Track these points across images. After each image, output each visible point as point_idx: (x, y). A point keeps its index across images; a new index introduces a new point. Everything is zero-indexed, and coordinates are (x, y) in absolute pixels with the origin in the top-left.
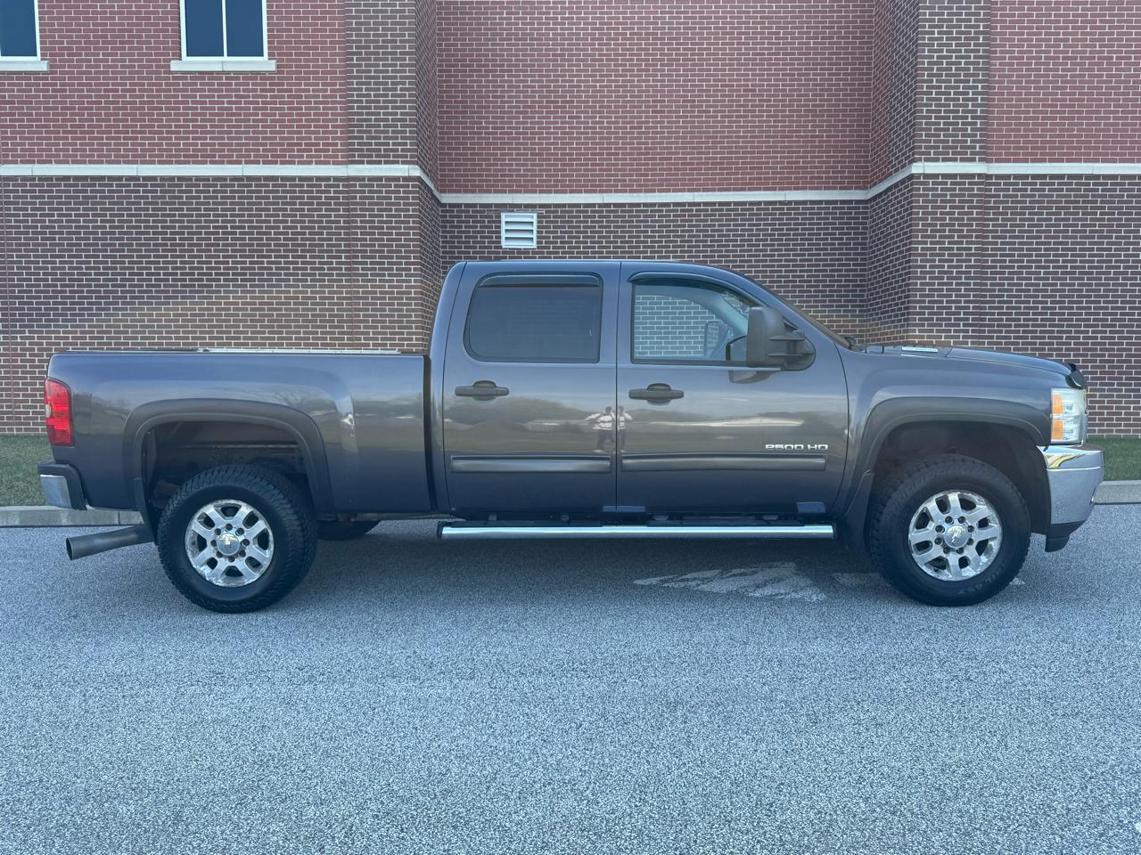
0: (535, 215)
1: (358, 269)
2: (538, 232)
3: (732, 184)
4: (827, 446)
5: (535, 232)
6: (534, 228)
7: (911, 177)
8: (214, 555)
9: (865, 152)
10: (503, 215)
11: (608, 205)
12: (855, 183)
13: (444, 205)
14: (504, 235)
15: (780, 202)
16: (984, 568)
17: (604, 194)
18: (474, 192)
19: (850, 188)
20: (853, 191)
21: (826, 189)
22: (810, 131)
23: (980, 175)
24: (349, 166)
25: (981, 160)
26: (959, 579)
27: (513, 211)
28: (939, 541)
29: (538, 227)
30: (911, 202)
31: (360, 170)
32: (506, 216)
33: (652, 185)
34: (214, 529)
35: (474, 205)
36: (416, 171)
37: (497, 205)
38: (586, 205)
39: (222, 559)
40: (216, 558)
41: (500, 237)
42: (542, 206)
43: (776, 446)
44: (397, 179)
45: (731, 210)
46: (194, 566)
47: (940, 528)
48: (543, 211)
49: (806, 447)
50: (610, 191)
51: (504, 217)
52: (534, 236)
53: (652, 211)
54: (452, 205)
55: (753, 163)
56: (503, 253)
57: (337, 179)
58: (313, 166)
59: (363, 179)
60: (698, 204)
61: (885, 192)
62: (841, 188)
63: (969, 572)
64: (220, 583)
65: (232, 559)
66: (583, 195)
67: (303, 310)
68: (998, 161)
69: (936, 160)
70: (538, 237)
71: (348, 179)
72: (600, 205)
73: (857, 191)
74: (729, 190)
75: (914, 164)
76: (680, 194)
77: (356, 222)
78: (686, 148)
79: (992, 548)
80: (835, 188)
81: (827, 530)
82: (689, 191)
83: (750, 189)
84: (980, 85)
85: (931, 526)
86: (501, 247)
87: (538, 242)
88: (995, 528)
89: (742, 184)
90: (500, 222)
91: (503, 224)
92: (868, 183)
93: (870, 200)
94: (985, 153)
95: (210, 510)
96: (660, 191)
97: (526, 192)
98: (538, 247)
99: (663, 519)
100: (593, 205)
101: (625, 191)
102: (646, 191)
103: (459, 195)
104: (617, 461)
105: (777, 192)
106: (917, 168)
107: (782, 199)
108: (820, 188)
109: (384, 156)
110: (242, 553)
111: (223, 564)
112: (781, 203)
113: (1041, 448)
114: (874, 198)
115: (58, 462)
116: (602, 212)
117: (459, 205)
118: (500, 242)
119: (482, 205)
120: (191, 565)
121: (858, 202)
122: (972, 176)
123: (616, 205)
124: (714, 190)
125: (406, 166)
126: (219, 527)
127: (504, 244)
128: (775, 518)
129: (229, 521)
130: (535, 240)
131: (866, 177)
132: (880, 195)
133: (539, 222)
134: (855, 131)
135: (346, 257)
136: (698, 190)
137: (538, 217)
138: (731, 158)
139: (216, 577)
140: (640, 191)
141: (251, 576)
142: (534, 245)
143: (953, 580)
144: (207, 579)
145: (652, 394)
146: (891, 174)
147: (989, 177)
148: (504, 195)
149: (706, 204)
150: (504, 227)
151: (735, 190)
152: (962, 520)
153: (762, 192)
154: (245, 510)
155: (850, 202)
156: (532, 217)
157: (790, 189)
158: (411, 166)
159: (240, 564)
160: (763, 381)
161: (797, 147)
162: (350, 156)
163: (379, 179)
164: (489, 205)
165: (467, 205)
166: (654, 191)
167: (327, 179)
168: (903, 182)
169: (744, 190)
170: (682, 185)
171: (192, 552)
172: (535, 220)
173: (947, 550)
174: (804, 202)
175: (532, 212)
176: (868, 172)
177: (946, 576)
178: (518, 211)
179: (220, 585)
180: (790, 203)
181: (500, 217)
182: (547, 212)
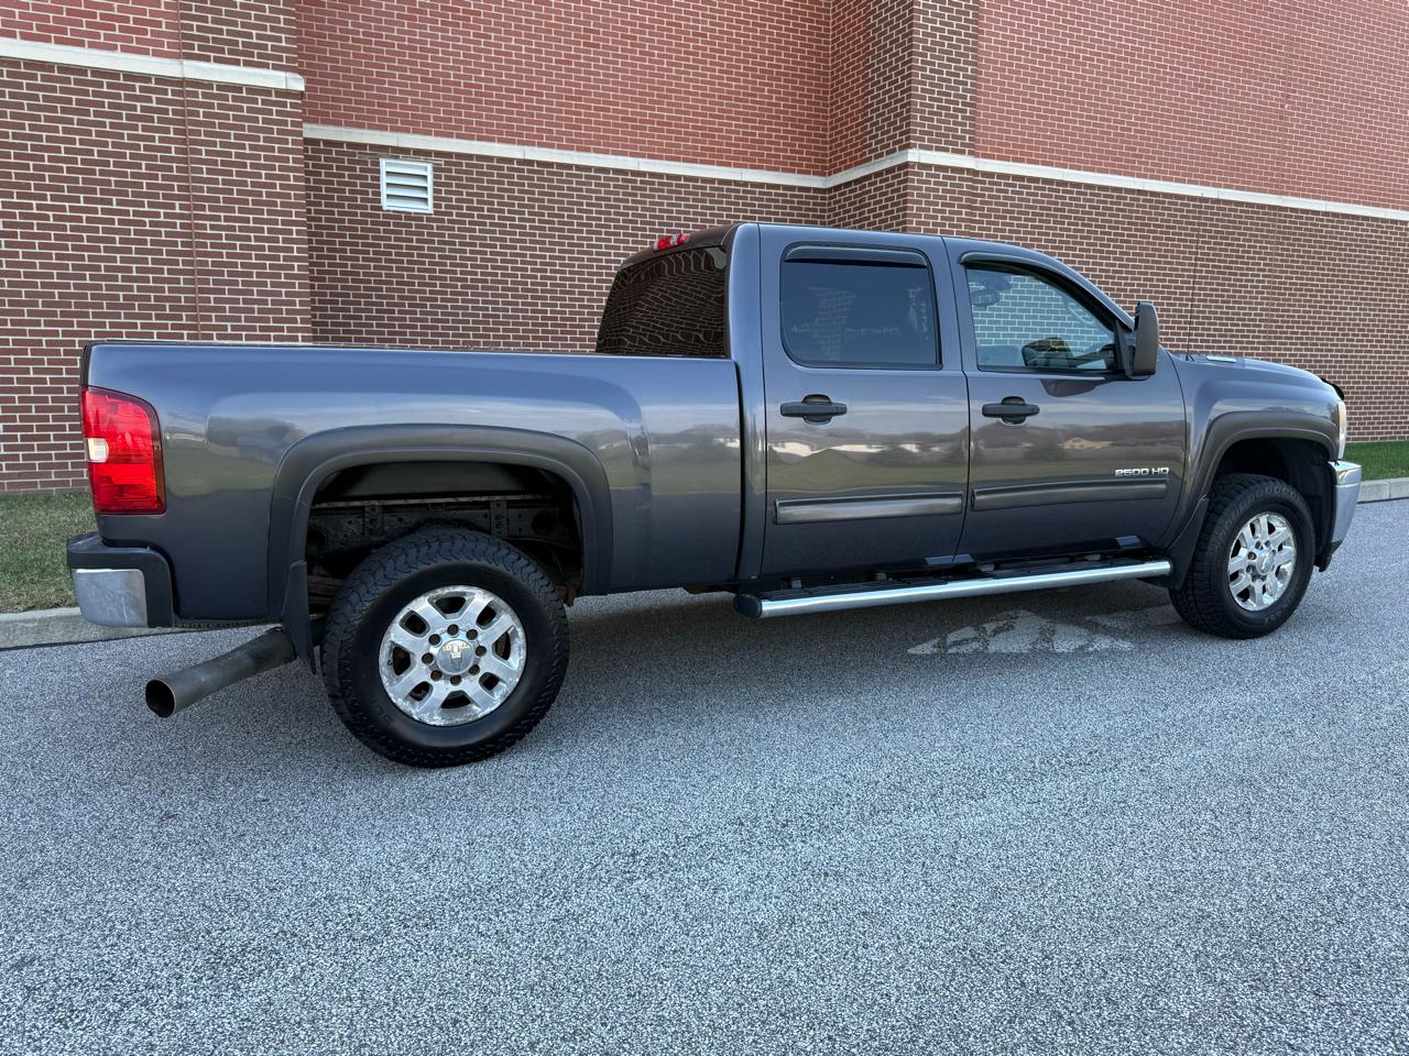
0: (430, 167)
1: (204, 227)
2: (435, 191)
3: (682, 153)
4: (1167, 469)
5: (430, 190)
6: (429, 184)
7: (906, 165)
8: (427, 678)
9: (823, 130)
10: (383, 162)
11: (530, 163)
12: (812, 166)
14: (384, 191)
15: (735, 181)
16: (1281, 594)
17: (526, 147)
18: (338, 124)
19: (808, 173)
20: (811, 176)
21: (784, 170)
22: (765, 97)
23: (969, 171)
24: (186, 62)
25: (971, 153)
26: (1261, 608)
27: (397, 158)
28: (1248, 568)
29: (435, 183)
30: (906, 195)
31: (204, 70)
32: (387, 164)
33: (586, 142)
34: (428, 635)
35: (339, 144)
36: (297, 84)
37: (373, 147)
38: (502, 160)
39: (441, 682)
40: (431, 682)
41: (379, 194)
42: (439, 154)
43: (1125, 471)
44: (266, 91)
45: (682, 186)
46: (394, 700)
47: (1251, 555)
48: (442, 161)
49: (1150, 472)
50: (533, 144)
51: (385, 165)
52: (430, 195)
53: (586, 177)
55: (705, 129)
56: (385, 216)
57: (161, 80)
58: (118, 54)
59: (209, 85)
60: (642, 174)
61: (857, 181)
62: (800, 172)
63: (1268, 600)
64: (437, 720)
65: (456, 680)
66: (496, 145)
67: (109, 288)
68: (985, 156)
69: (929, 148)
70: (435, 198)
71: (182, 82)
72: (521, 162)
73: (816, 177)
74: (678, 159)
75: (910, 151)
76: (620, 158)
77: (200, 152)
78: (627, 98)
79: (1285, 573)
80: (793, 171)
81: (1163, 566)
82: (632, 155)
83: (702, 162)
84: (970, 68)
85: (1243, 552)
86: (380, 208)
87: (435, 206)
88: (1290, 549)
89: (694, 154)
90: (378, 171)
91: (383, 175)
92: (826, 168)
93: (829, 190)
94: (973, 146)
95: (422, 606)
96: (596, 151)
97: (415, 132)
98: (436, 213)
99: (989, 568)
100: (510, 161)
101: (552, 146)
102: (579, 149)
103: (315, 126)
104: (969, 496)
105: (732, 169)
106: (914, 155)
107: (737, 178)
108: (776, 169)
109: (243, 53)
110: (475, 669)
111: (442, 690)
112: (737, 183)
113: (1333, 464)
114: (837, 188)
115: (108, 543)
116: (523, 171)
117: (316, 142)
118: (379, 201)
119: (350, 145)
120: (390, 699)
121: (817, 190)
122: (960, 170)
123: (540, 164)
124: (661, 158)
125: (282, 74)
126: (438, 632)
127: (386, 204)
128: (1097, 557)
129: (452, 619)
130: (431, 201)
131: (824, 161)
132: (848, 184)
133: (435, 177)
134: (814, 103)
135: (181, 207)
136: (643, 156)
137: (435, 169)
138: (680, 119)
139: (430, 713)
140: (571, 148)
141: (487, 702)
142: (429, 209)
143: (1257, 609)
144: (416, 718)
145: (1007, 409)
146: (869, 159)
147: (976, 173)
148: (384, 133)
149: (652, 175)
150: (384, 180)
151: (685, 160)
152: (1267, 544)
153: (715, 167)
154: (479, 599)
155: (807, 189)
156: (426, 169)
157: (745, 166)
158: (289, 75)
159: (471, 686)
160: (1092, 392)
161: (752, 114)
162: (186, 46)
163: (237, 88)
164: (362, 146)
165: (328, 143)
166: (588, 150)
167: (145, 78)
168: (889, 170)
169: (695, 161)
170: (623, 146)
171: (388, 677)
172: (429, 173)
173: (1254, 578)
174: (761, 185)
175: (426, 161)
176: (826, 155)
177: (1251, 606)
178: (405, 159)
179: (438, 724)
180: (745, 184)
181: (378, 164)
182: (446, 163)
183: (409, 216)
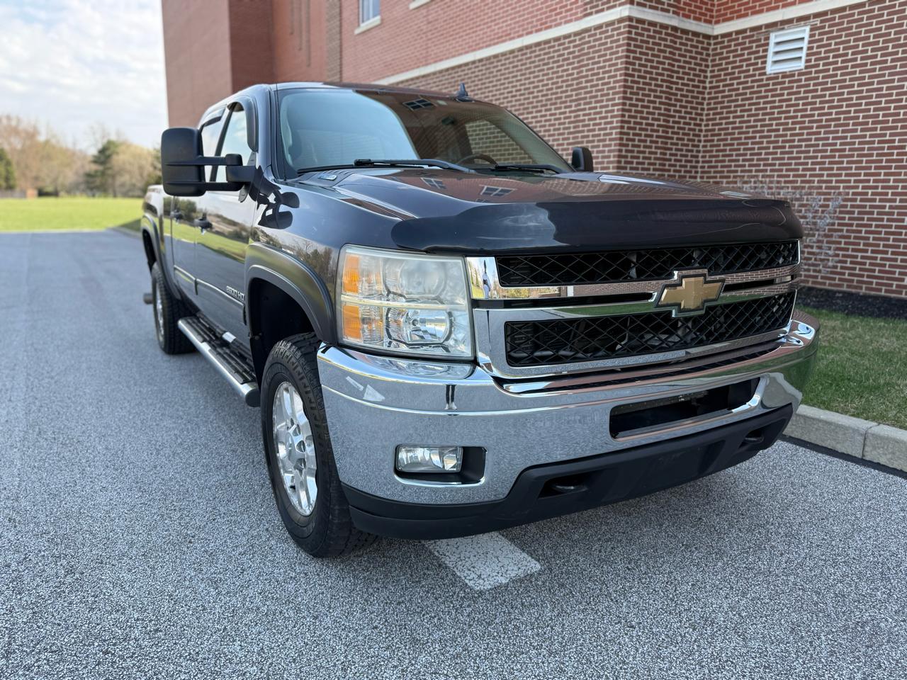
0: (808, 29)
1: (580, 116)
2: (808, 49)
5: (805, 49)
6: (805, 45)
10: (772, 36)
13: (716, 37)
14: (770, 59)
24: (584, 19)
27: (783, 29)
29: (810, 42)
31: (590, 21)
32: (776, 37)
35: (745, 31)
36: (625, 11)
37: (768, 26)
38: (873, 3)
41: (766, 62)
42: (816, 15)
44: (612, 23)
48: (817, 22)
51: (774, 37)
52: (803, 54)
54: (724, 36)
56: (768, 79)
57: (575, 34)
58: (562, 26)
59: (590, 29)
70: (808, 55)
71: (582, 32)
77: (584, 71)
86: (765, 74)
87: (807, 61)
90: (768, 44)
91: (771, 47)
97: (800, 3)
98: (806, 67)
103: (731, 22)
109: (607, 3)
117: (729, 34)
118: (764, 68)
119: (753, 29)
125: (620, 9)
127: (770, 69)
130: (804, 59)
133: (811, 36)
135: (575, 106)
137: (811, 30)
142: (801, 65)
148: (777, 12)
150: (772, 49)
156: (804, 32)
158: (623, 8)
162: (584, 10)
163: (601, 26)
164: (759, 28)
165: (738, 32)
167: (570, 36)
172: (806, 35)
175: (805, 25)
178: (789, 28)
181: (767, 38)
182: (822, 22)
183: (785, 75)
